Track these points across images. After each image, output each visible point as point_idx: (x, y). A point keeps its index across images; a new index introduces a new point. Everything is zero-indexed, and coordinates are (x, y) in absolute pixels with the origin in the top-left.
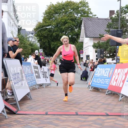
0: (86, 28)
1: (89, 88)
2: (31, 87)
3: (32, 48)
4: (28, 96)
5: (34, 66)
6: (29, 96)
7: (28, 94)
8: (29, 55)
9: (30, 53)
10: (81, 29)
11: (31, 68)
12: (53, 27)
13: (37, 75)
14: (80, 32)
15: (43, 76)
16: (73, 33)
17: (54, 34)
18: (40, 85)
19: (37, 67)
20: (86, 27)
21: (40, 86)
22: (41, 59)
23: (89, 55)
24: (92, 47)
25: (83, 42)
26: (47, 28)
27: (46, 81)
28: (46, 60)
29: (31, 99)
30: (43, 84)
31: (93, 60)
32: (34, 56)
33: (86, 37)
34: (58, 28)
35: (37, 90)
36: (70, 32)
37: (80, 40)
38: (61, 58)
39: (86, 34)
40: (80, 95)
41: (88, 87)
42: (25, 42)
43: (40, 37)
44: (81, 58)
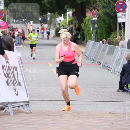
27: (17, 95)
28: (16, 33)
30: (8, 103)
38: (59, 24)
44: (120, 24)
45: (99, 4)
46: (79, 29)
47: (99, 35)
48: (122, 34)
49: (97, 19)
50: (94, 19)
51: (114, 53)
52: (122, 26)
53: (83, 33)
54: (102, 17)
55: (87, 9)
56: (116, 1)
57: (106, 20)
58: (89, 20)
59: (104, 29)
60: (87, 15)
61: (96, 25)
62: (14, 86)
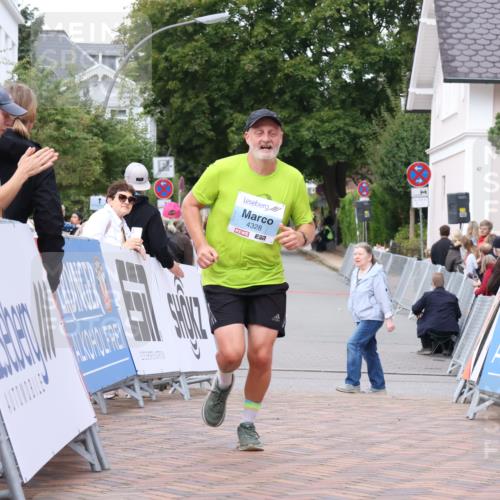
0: (449, 25)
1: (467, 402)
2: (105, 391)
3: (110, 149)
4: (80, 449)
5: (120, 263)
6: (87, 449)
7: (81, 440)
8: (88, 195)
9: (97, 182)
10: (416, 29)
11: (102, 278)
12: (243, 16)
13: (137, 316)
14: (412, 51)
15: (175, 323)
16: (365, 54)
17: (249, 62)
18: (155, 382)
19: (140, 269)
20: (447, 14)
21: (156, 387)
22: (164, 219)
23: (467, 195)
24: (490, 143)
25: (425, 115)
26: (202, 26)
27: (198, 357)
29: (103, 468)
30: (179, 374)
31: (489, 225)
32: (123, 198)
33: (446, 81)
34: (271, 23)
35: (142, 413)
36: (347, 47)
37: (413, 96)
39: (447, 61)
40: (410, 446)
41: (461, 394)
42: (65, 115)
43: (160, 79)
44: (416, 211)
45: (373, 168)
46: (329, 220)
47: (372, 234)
48: (421, 232)
49: (367, 199)
50: (362, 199)
51: (404, 273)
52: (421, 214)
53: (339, 229)
54: (379, 195)
55: (348, 179)
56: (409, 164)
57: (387, 203)
58: (351, 202)
59: (382, 220)
60: (347, 191)
61: (366, 212)
62: (192, 337)
